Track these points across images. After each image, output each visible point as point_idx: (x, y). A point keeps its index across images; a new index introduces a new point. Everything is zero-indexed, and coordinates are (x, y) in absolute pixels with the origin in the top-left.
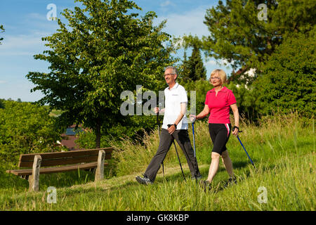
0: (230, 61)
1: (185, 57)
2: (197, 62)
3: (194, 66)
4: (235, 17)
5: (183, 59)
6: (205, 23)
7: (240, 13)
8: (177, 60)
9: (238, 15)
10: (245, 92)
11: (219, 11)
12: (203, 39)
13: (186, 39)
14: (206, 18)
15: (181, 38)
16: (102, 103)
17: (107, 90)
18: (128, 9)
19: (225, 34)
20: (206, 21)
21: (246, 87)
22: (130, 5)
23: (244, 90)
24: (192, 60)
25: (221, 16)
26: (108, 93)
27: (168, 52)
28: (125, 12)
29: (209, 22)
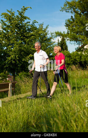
0: (77, 42)
1: (58, 41)
2: (64, 43)
3: (62, 45)
4: (77, 22)
5: (58, 42)
6: (65, 26)
7: (79, 21)
8: (54, 42)
9: (78, 21)
10: (82, 55)
11: (71, 20)
12: (64, 33)
13: (56, 33)
14: (66, 24)
15: (54, 33)
16: (13, 62)
17: (16, 56)
18: (25, 20)
19: (73, 30)
20: (66, 25)
21: (83, 53)
22: (25, 18)
23: (82, 54)
24: (62, 42)
25: (72, 23)
26: (16, 57)
27: (50, 39)
28: (24, 21)
29: (67, 25)
